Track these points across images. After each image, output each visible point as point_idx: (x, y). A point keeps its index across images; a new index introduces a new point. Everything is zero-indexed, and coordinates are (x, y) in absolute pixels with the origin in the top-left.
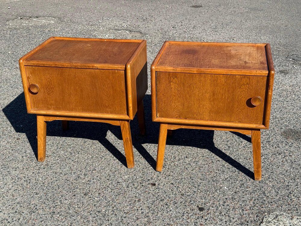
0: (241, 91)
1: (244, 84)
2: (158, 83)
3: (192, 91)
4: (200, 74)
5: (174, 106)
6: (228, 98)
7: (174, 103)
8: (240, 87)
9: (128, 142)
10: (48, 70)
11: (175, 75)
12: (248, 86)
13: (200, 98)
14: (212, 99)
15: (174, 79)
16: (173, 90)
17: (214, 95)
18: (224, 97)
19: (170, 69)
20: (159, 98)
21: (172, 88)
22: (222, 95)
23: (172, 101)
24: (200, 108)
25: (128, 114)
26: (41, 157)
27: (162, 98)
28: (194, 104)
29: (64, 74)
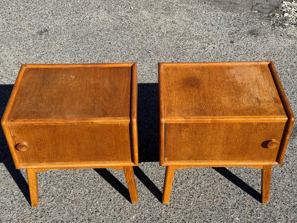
0: (257, 135)
1: (261, 130)
2: (167, 133)
3: (204, 137)
4: (214, 124)
5: (184, 151)
6: (242, 142)
7: (184, 148)
8: (256, 132)
9: (133, 183)
10: (38, 129)
11: (186, 125)
12: (265, 131)
13: (212, 143)
14: (225, 143)
15: (185, 128)
16: (183, 138)
17: (227, 139)
18: (238, 141)
19: (181, 120)
20: (167, 145)
21: (182, 136)
22: (237, 139)
23: (182, 147)
24: (212, 151)
25: (133, 160)
26: (35, 204)
27: (171, 145)
28: (206, 148)
29: (57, 131)
